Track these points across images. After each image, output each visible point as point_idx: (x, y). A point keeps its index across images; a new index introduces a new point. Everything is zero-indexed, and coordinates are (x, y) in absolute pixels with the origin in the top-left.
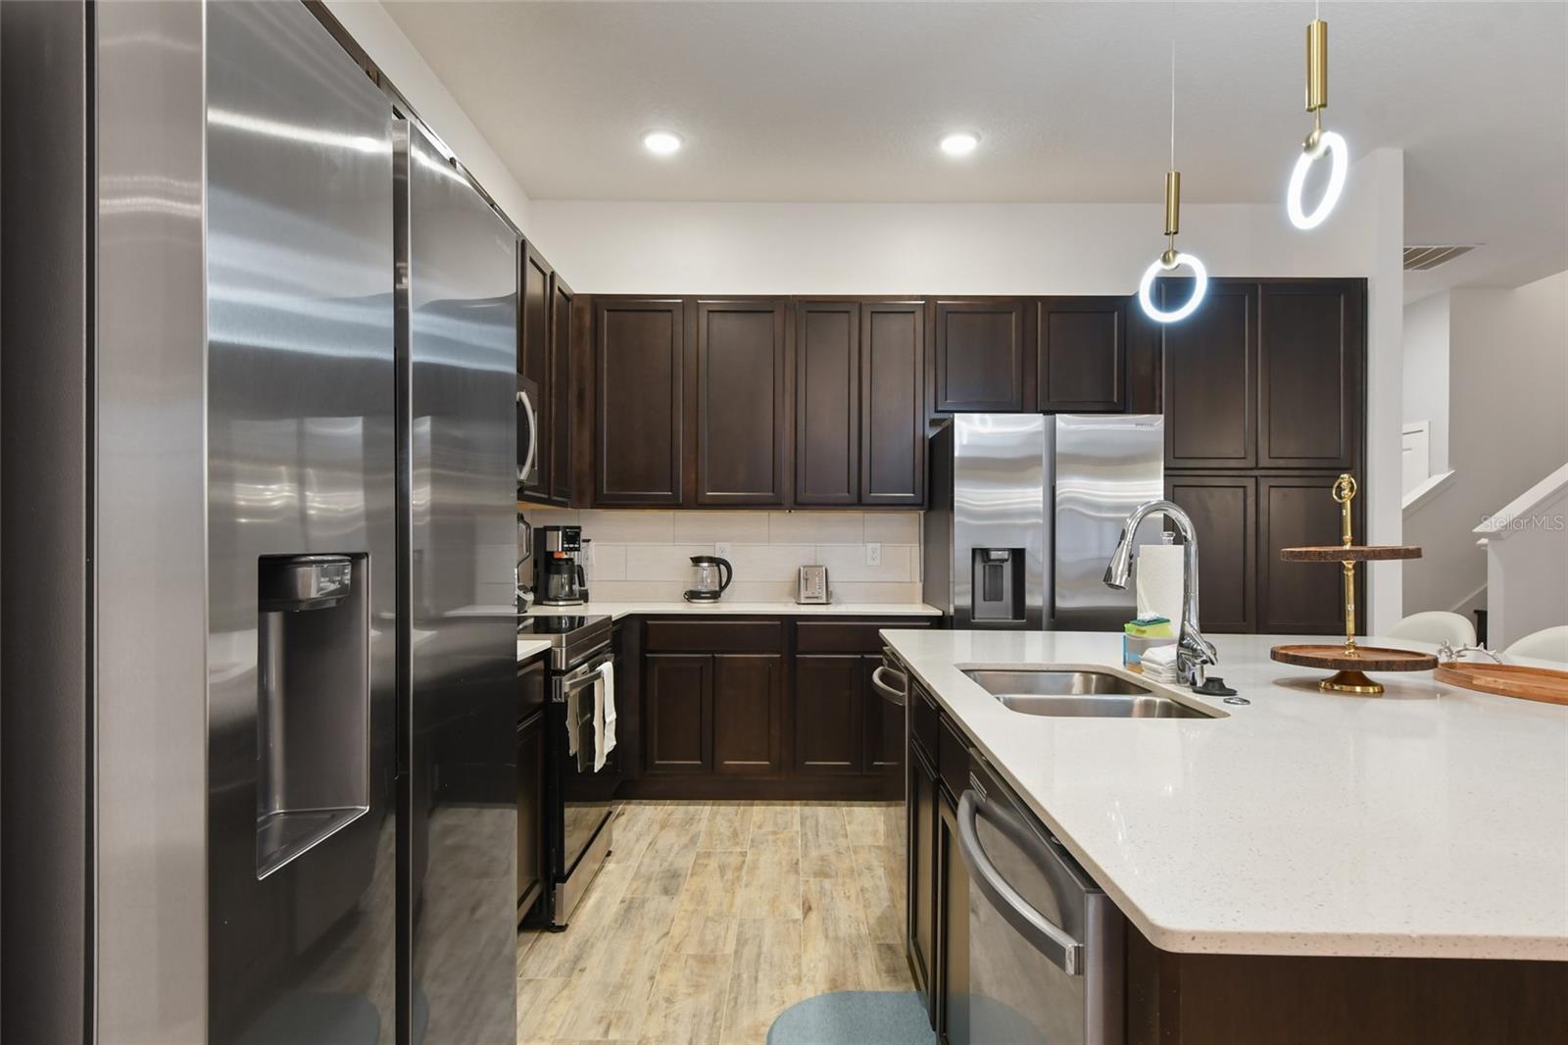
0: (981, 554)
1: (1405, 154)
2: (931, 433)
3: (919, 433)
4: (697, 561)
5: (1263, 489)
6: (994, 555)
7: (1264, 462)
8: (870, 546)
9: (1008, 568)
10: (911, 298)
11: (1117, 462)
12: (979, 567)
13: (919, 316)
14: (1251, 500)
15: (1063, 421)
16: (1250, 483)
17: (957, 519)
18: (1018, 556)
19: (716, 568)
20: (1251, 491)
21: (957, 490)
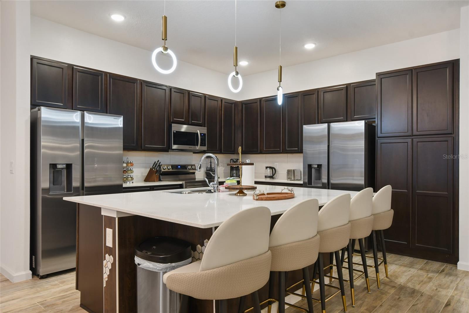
4: (267, 168)
5: (415, 143)
7: (415, 133)
13: (316, 95)
14: (410, 147)
15: (331, 125)
16: (410, 141)
17: (304, 156)
19: (271, 170)
20: (410, 144)
21: (303, 144)
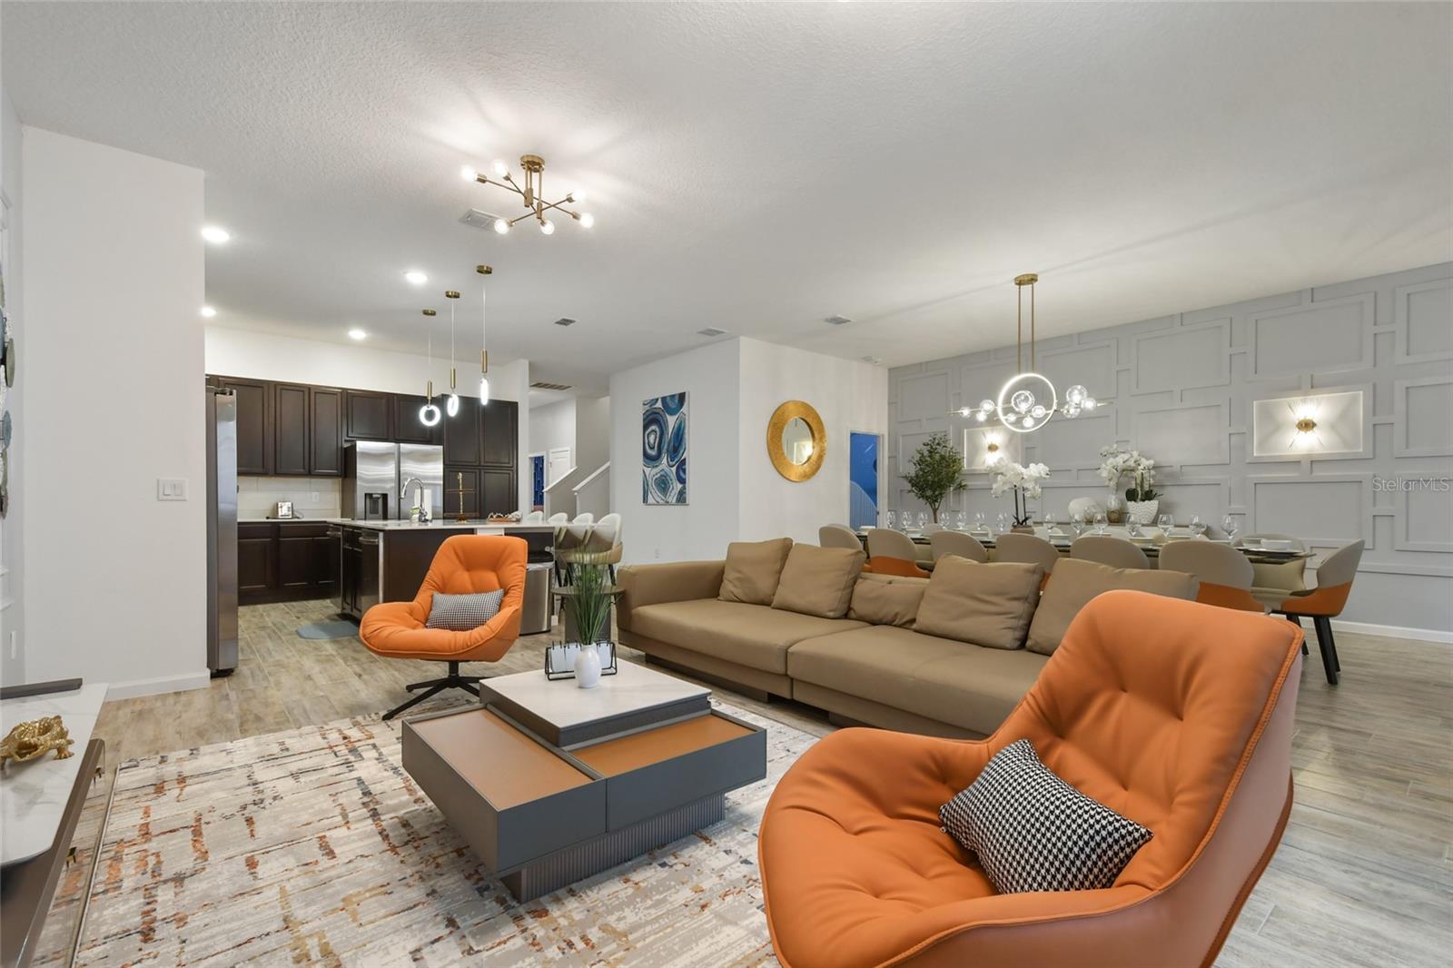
0: (368, 496)
1: (530, 363)
2: (346, 445)
3: (340, 445)
5: (483, 473)
6: (374, 496)
7: (482, 464)
8: (314, 494)
9: (380, 501)
10: (335, 388)
11: (425, 458)
12: (368, 501)
13: (339, 395)
14: (478, 477)
15: (401, 445)
16: (477, 471)
17: (358, 483)
18: (385, 496)
20: (478, 473)
21: (358, 466)
